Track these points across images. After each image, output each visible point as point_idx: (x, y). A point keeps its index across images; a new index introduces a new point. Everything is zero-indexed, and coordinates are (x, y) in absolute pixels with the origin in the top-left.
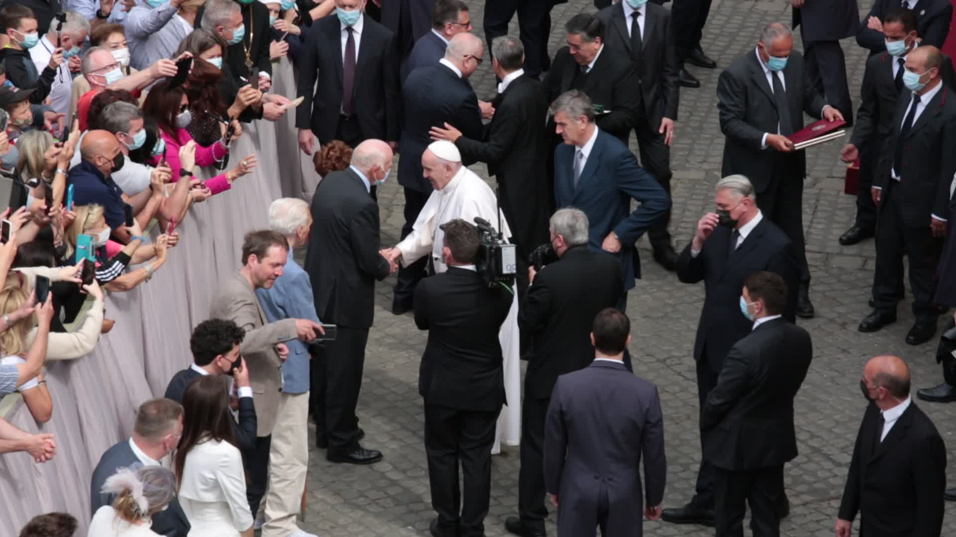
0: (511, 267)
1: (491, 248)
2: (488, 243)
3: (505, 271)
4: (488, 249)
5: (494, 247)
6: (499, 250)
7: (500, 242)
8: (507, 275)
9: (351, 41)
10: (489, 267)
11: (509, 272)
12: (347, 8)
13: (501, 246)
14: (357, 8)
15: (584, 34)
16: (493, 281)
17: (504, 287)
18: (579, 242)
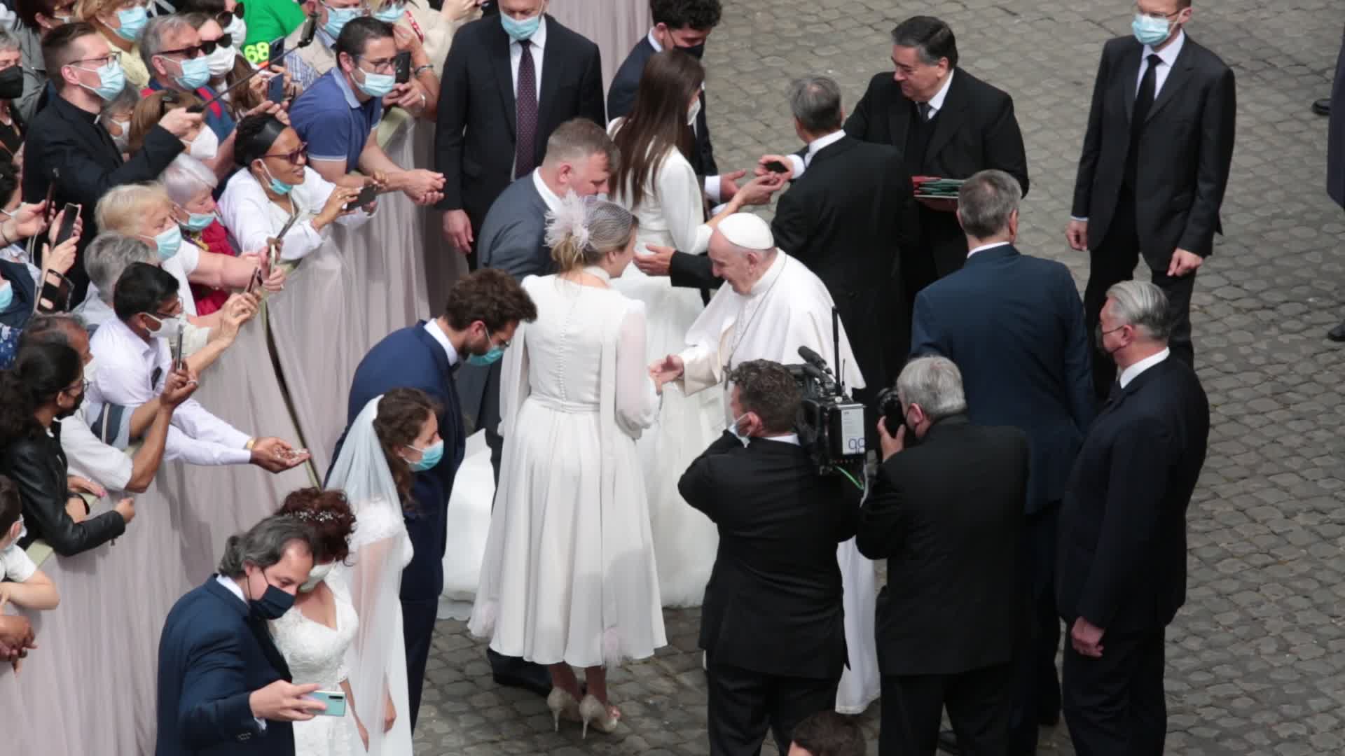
0: (857, 443)
1: (823, 409)
2: (819, 400)
3: (846, 450)
4: (817, 412)
5: (829, 409)
6: (836, 414)
7: (838, 399)
8: (849, 456)
9: (527, 60)
10: (820, 438)
11: (853, 451)
12: (518, 15)
13: (839, 406)
14: (533, 13)
15: (922, 49)
16: (826, 464)
17: (843, 474)
18: (948, 411)
